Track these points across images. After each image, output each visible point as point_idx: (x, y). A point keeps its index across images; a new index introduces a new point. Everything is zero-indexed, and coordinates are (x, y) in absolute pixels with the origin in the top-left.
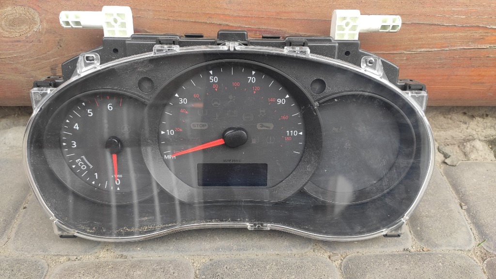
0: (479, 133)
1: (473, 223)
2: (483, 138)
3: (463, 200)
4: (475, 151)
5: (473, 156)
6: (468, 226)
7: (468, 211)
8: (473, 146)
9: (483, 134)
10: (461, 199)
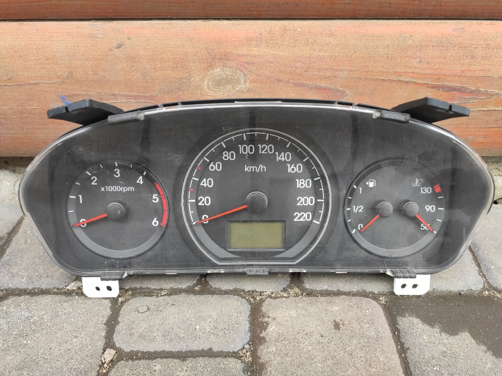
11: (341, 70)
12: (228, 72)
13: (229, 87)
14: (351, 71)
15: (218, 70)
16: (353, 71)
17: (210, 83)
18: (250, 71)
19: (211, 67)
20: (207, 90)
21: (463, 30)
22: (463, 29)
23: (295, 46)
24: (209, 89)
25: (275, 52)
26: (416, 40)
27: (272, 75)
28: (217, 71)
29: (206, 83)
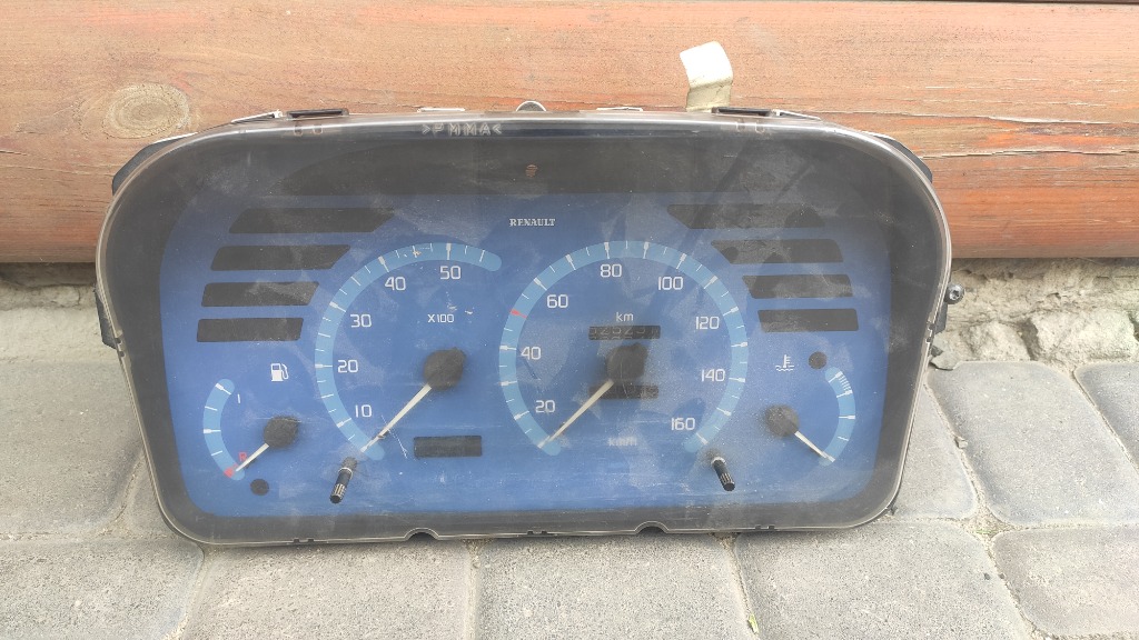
0: (999, 309)
1: (977, 472)
2: (1006, 319)
3: (961, 431)
4: (990, 342)
5: (986, 352)
6: (968, 477)
7: (969, 451)
8: (987, 334)
9: (1007, 310)
10: (956, 429)
11: (379, 92)
12: (153, 92)
13: (160, 121)
14: (400, 93)
15: (134, 88)
16: (405, 93)
17: (121, 112)
18: (198, 90)
19: (119, 82)
20: (118, 128)
21: (607, 19)
22: (607, 15)
23: (283, 43)
24: (121, 125)
25: (244, 54)
26: (519, 36)
27: (245, 97)
28: (132, 90)
29: (112, 114)
